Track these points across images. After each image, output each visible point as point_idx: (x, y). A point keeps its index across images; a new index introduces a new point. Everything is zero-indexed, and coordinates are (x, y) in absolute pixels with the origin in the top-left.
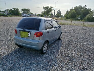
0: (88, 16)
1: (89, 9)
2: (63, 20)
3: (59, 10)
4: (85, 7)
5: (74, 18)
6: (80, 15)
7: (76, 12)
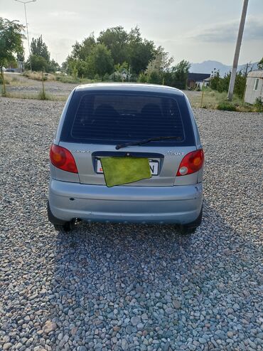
0: (151, 68)
1: (148, 44)
2: (70, 82)
3: (36, 38)
4: (136, 35)
5: (106, 75)
6: (125, 64)
7: (109, 53)
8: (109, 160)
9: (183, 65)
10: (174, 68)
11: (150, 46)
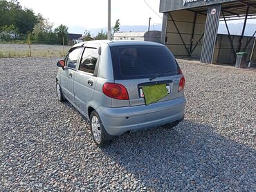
4: (16, 3)
8: (146, 88)
9: (62, 28)
10: (56, 30)
11: (29, 13)
